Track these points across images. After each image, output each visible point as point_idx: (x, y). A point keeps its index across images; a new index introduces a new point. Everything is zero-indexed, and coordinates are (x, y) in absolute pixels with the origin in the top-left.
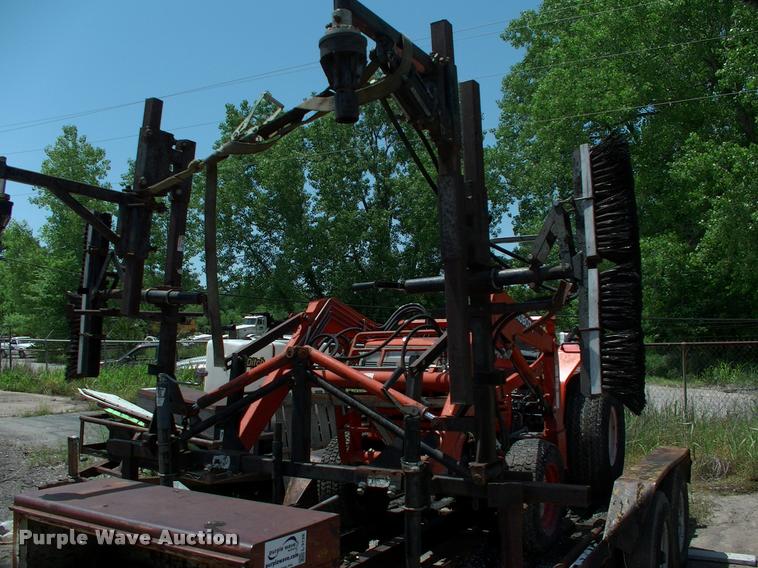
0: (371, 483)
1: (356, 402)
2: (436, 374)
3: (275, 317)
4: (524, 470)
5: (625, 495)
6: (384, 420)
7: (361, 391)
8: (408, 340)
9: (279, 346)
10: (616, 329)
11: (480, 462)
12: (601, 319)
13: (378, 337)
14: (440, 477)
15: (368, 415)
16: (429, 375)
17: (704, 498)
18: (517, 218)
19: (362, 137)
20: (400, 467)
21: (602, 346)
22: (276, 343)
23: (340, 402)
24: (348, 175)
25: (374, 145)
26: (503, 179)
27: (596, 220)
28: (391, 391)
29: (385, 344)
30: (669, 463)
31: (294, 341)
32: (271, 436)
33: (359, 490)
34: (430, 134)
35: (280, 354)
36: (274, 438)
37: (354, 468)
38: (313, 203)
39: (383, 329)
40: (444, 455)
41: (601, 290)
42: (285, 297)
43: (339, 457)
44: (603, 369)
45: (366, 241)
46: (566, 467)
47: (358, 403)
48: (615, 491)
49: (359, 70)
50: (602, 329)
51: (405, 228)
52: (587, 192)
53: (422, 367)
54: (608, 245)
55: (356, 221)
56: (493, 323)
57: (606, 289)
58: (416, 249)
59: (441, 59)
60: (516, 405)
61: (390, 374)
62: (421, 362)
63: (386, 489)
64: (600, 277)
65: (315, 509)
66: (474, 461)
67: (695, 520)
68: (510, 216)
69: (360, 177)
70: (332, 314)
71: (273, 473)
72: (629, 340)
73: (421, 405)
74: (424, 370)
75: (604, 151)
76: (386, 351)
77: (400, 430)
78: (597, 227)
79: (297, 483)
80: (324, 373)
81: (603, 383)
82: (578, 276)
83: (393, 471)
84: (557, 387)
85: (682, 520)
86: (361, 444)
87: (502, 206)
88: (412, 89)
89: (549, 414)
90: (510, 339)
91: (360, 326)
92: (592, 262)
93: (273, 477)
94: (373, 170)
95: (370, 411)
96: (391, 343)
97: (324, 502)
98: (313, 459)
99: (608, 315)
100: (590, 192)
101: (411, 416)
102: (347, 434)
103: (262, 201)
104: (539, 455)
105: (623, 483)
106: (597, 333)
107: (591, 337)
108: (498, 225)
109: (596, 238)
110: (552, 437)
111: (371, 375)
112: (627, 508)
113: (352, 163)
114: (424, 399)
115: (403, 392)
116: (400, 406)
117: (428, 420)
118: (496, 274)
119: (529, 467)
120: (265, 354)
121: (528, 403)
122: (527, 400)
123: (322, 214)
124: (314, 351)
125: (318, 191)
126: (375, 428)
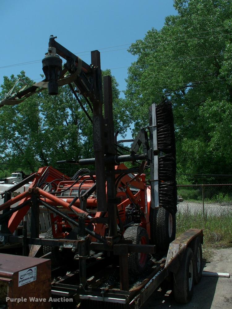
0: (65, 246)
1: (58, 212)
2: (93, 199)
3: (26, 173)
4: (131, 239)
5: (174, 249)
6: (70, 219)
7: (61, 207)
8: (81, 185)
9: (27, 187)
10: (165, 181)
11: (110, 236)
12: (159, 176)
13: (69, 183)
14: (94, 243)
15: (64, 217)
16: (90, 199)
17: (210, 250)
18: (133, 130)
19: (66, 93)
20: (77, 239)
21: (159, 187)
22: (25, 185)
23: (52, 212)
24: (60, 109)
25: (71, 97)
26: (128, 113)
27: (158, 136)
28: (73, 206)
29: (72, 186)
30: (193, 236)
31: (32, 185)
32: (22, 227)
33: (60, 249)
34: (90, 99)
35: (27, 191)
36: (23, 228)
37: (58, 240)
38: (43, 122)
39: (71, 180)
40: (95, 233)
41: (159, 165)
42: (30, 164)
43: (52, 236)
44: (160, 197)
45: (67, 139)
46: (150, 238)
47: (59, 212)
48: (170, 248)
49: (59, 73)
50: (159, 180)
51: (84, 134)
52: (154, 124)
53: (87, 196)
54: (162, 146)
55: (62, 130)
56: (116, 178)
57: (161, 164)
58: (89, 143)
59: (95, 67)
60: (129, 212)
61: (72, 199)
62: (86, 194)
63: (71, 249)
64: (159, 159)
65: (42, 258)
66: (108, 236)
67: (206, 260)
68: (130, 129)
69: (65, 110)
70: (49, 173)
71: (23, 243)
72: (170, 185)
73: (86, 213)
74: (88, 198)
75: (161, 107)
76: (72, 189)
77: (77, 223)
78: (158, 138)
79: (34, 248)
80: (45, 199)
81: (160, 203)
82: (150, 159)
83: (74, 241)
84: (146, 204)
85: (199, 260)
86: (61, 230)
87: (127, 125)
88: (82, 80)
89: (143, 215)
90: (125, 184)
91: (62, 179)
92: (156, 153)
93: (23, 245)
94: (71, 107)
95: (64, 216)
96: (74, 186)
97: (45, 255)
98: (40, 237)
99: (162, 175)
100: (156, 124)
101: (81, 217)
102: (56, 226)
103: (20, 120)
104: (137, 233)
105: (173, 244)
106: (158, 182)
107: (155, 184)
108: (126, 133)
109: (157, 143)
110: (144, 225)
111: (65, 200)
112: (175, 255)
113: (61, 104)
114: (88, 210)
115: (79, 207)
116: (76, 213)
117: (89, 219)
118: (117, 157)
119: (133, 238)
120: (21, 191)
121: (134, 211)
122: (134, 210)
123: (47, 127)
124: (40, 190)
125: (45, 116)
126: (68, 223)
